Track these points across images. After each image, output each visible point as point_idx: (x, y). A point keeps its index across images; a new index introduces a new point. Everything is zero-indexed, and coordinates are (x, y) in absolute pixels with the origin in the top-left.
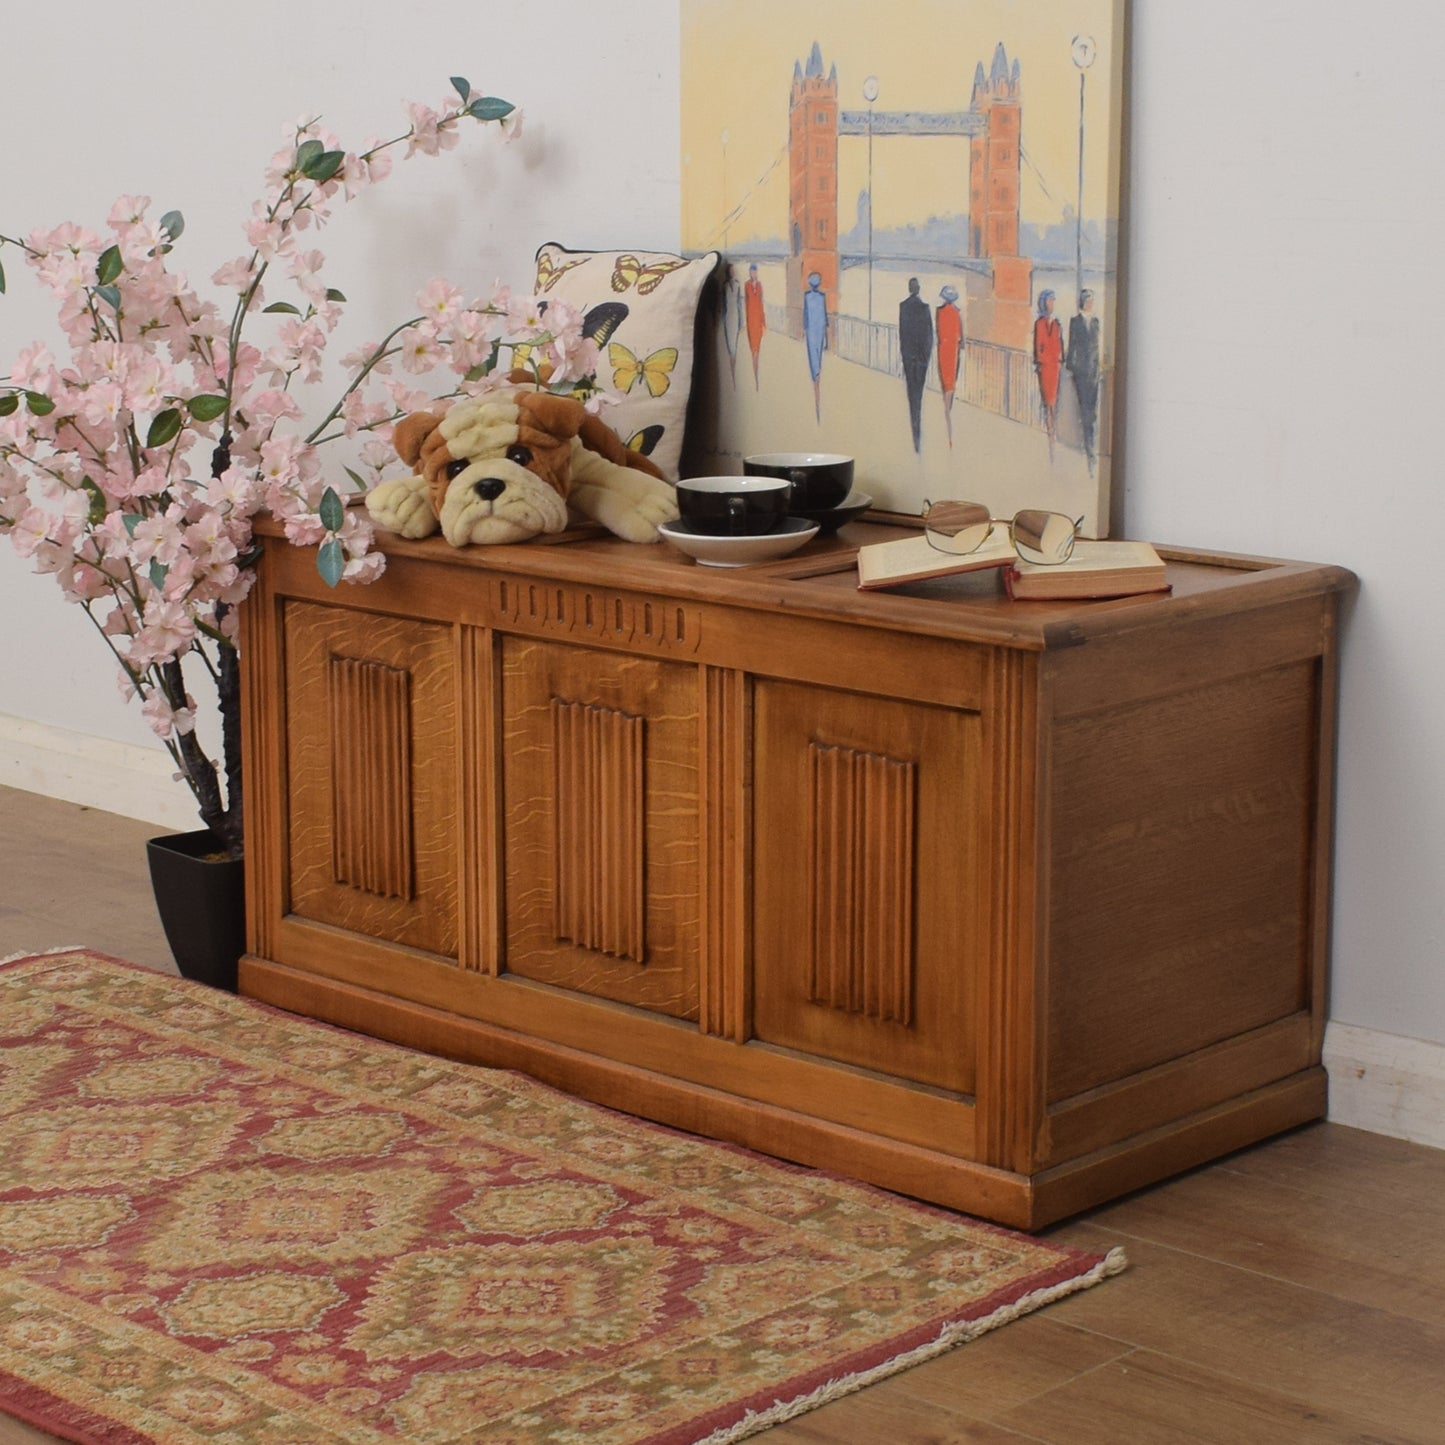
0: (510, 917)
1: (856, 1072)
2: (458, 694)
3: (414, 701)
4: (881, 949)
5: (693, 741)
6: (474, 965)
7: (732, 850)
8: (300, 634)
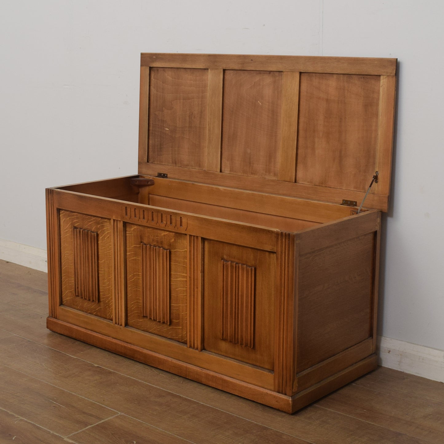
0: (128, 309)
1: (236, 362)
2: (112, 241)
3: (99, 242)
4: (244, 324)
5: (185, 257)
6: (118, 323)
7: (197, 292)
8: (64, 221)
